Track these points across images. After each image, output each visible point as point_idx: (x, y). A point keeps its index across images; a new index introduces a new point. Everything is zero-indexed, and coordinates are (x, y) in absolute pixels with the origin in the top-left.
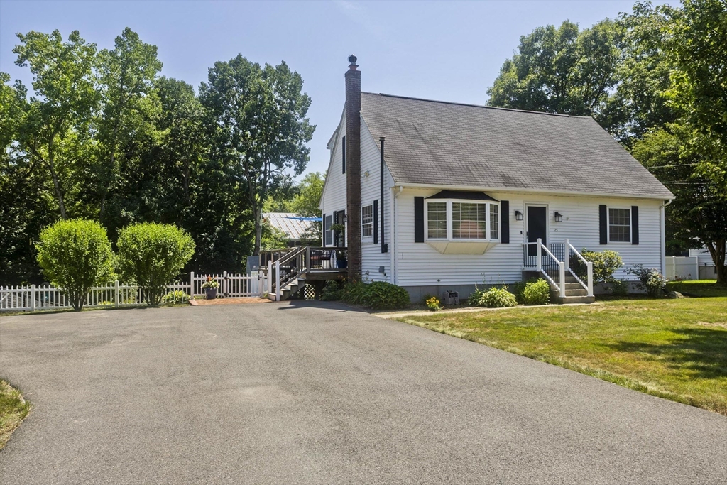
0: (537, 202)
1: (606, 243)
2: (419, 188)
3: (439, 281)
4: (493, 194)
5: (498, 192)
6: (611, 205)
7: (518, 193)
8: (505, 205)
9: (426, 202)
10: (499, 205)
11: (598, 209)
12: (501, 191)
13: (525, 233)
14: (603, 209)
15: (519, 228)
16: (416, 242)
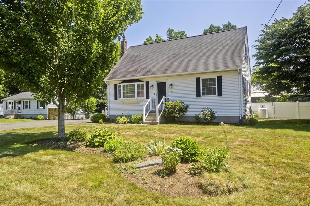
0: (161, 80)
1: (200, 96)
2: (116, 81)
3: (122, 114)
4: (143, 79)
5: (144, 78)
6: (202, 77)
7: (153, 77)
8: (147, 83)
9: (118, 85)
10: (145, 83)
11: (195, 79)
12: (145, 78)
13: (156, 94)
14: (198, 80)
15: (154, 92)
16: (115, 100)
